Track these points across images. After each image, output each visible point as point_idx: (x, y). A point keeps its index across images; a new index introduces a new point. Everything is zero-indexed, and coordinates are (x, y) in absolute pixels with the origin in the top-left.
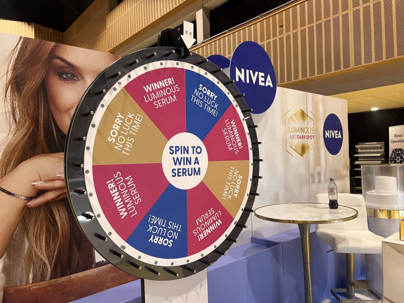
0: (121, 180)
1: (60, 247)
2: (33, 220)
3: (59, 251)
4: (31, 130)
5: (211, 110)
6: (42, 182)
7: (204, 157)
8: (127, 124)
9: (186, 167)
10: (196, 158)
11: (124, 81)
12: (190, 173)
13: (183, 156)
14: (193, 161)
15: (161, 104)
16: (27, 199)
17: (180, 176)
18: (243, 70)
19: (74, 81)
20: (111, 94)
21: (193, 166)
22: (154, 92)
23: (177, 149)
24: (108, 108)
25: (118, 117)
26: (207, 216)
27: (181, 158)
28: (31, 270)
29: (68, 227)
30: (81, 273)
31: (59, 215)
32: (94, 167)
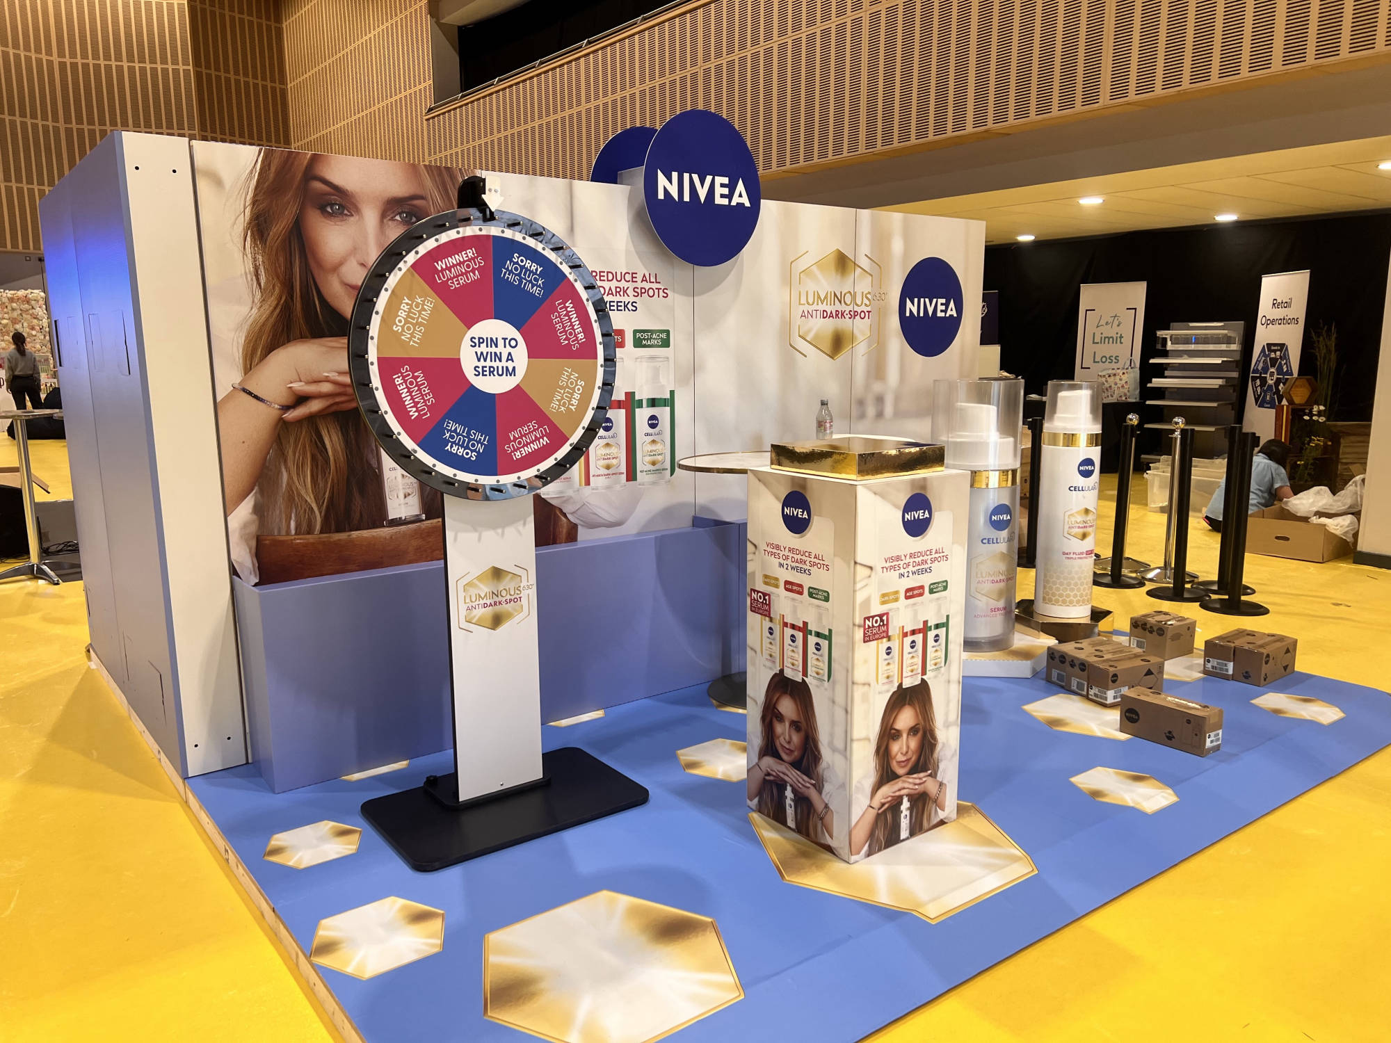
0: (409, 375)
1: (332, 487)
2: (292, 441)
3: (332, 492)
4: (282, 302)
5: (532, 288)
6: (303, 383)
7: (521, 353)
8: (415, 310)
9: (493, 364)
10: (510, 354)
11: (411, 258)
12: (500, 373)
13: (489, 350)
14: (504, 357)
15: (458, 284)
16: (282, 409)
17: (486, 375)
18: (675, 175)
19: (345, 218)
20: (395, 275)
21: (504, 363)
22: (449, 269)
23: (481, 340)
24: (393, 291)
25: (404, 301)
26: (526, 431)
27: (487, 353)
28: (293, 515)
29: (344, 458)
30: (365, 531)
31: (330, 437)
32: (379, 359)
